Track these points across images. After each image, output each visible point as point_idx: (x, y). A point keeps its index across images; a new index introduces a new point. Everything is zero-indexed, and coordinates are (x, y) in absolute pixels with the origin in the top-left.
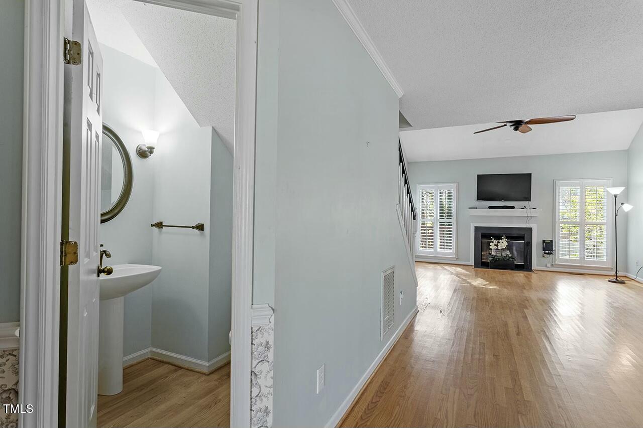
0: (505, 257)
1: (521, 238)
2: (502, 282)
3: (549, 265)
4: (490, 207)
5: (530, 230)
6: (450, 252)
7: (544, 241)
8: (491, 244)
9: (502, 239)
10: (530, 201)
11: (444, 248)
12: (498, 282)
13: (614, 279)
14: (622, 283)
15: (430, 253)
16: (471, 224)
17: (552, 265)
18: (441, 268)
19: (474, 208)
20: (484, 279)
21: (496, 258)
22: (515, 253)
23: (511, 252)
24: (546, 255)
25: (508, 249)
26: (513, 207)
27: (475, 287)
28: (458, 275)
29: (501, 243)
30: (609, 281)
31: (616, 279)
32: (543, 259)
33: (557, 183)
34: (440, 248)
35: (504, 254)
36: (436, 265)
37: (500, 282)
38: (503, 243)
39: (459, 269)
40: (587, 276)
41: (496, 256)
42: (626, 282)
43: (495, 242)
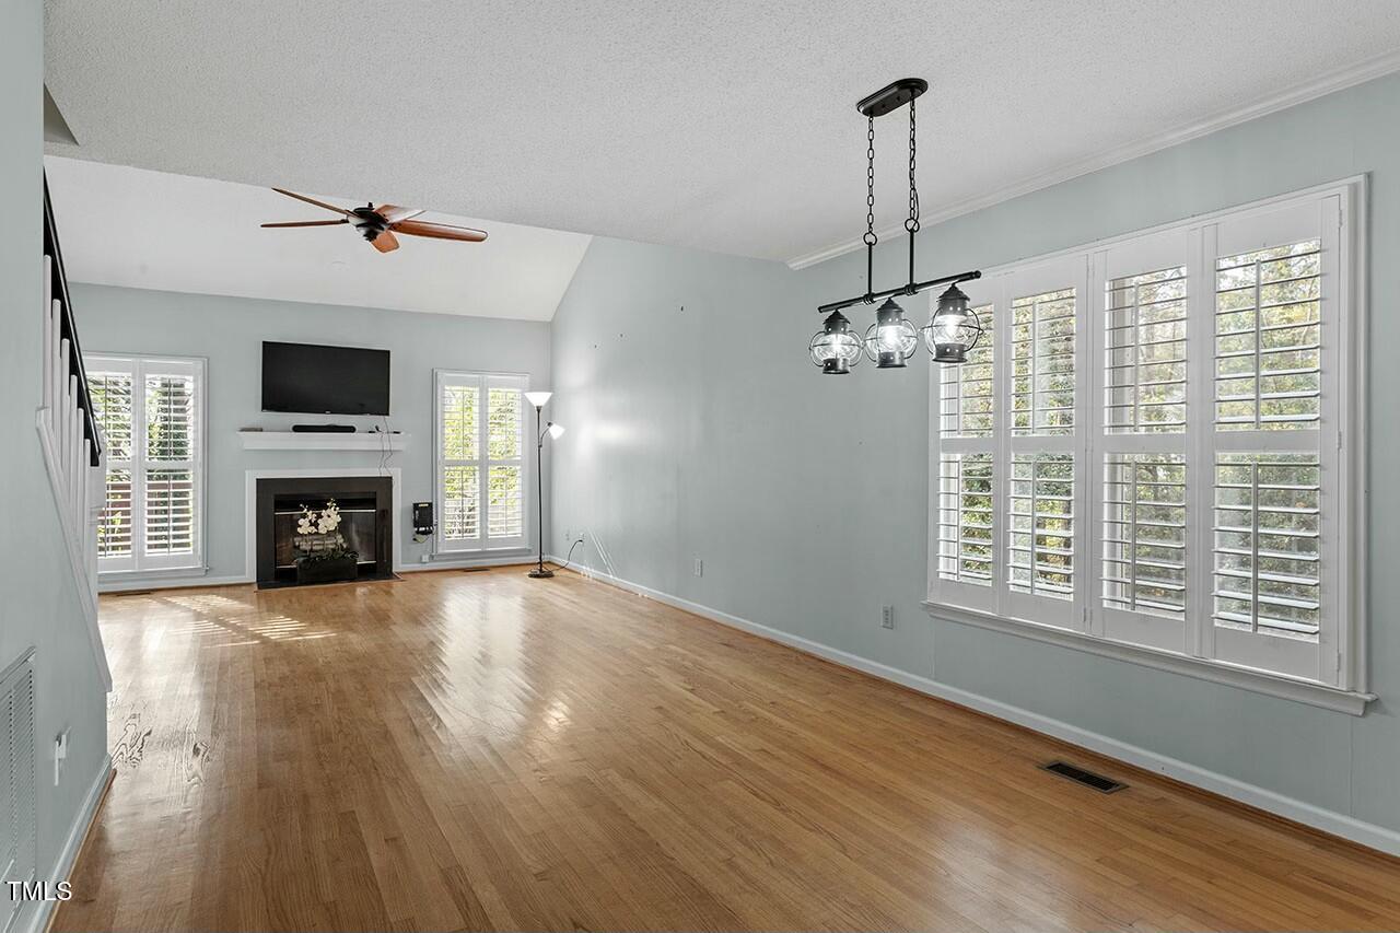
0: (333, 550)
1: (370, 502)
2: (340, 616)
3: (425, 558)
4: (297, 429)
5: (387, 482)
6: (185, 556)
7: (416, 506)
8: (301, 521)
9: (326, 508)
10: (388, 414)
11: (165, 546)
12: (331, 620)
13: (536, 569)
14: (549, 575)
15: (125, 563)
16: (247, 472)
17: (432, 557)
18: (159, 606)
19: (256, 430)
20: (293, 617)
21: (312, 555)
22: (356, 539)
23: (347, 538)
24: (420, 536)
25: (340, 532)
26: (351, 429)
27: (277, 645)
28: (218, 618)
29: (325, 518)
30: (531, 576)
31: (541, 570)
32: (414, 546)
33: (439, 377)
34: (150, 547)
35: (330, 544)
36: (144, 599)
37: (334, 617)
38: (331, 518)
39: (219, 602)
40: (492, 572)
41: (311, 550)
42: (554, 573)
43: (311, 515)
